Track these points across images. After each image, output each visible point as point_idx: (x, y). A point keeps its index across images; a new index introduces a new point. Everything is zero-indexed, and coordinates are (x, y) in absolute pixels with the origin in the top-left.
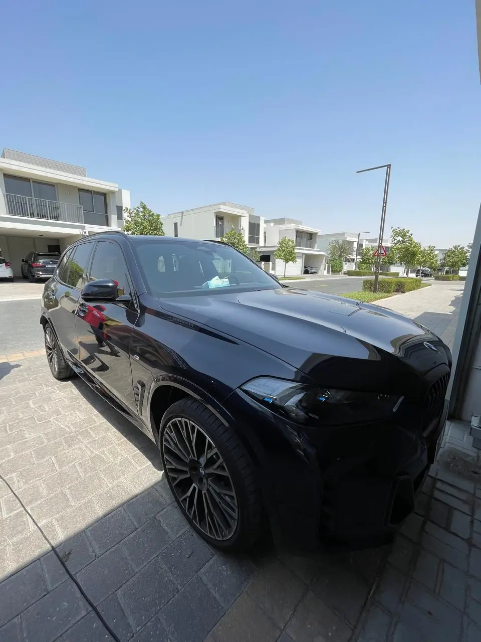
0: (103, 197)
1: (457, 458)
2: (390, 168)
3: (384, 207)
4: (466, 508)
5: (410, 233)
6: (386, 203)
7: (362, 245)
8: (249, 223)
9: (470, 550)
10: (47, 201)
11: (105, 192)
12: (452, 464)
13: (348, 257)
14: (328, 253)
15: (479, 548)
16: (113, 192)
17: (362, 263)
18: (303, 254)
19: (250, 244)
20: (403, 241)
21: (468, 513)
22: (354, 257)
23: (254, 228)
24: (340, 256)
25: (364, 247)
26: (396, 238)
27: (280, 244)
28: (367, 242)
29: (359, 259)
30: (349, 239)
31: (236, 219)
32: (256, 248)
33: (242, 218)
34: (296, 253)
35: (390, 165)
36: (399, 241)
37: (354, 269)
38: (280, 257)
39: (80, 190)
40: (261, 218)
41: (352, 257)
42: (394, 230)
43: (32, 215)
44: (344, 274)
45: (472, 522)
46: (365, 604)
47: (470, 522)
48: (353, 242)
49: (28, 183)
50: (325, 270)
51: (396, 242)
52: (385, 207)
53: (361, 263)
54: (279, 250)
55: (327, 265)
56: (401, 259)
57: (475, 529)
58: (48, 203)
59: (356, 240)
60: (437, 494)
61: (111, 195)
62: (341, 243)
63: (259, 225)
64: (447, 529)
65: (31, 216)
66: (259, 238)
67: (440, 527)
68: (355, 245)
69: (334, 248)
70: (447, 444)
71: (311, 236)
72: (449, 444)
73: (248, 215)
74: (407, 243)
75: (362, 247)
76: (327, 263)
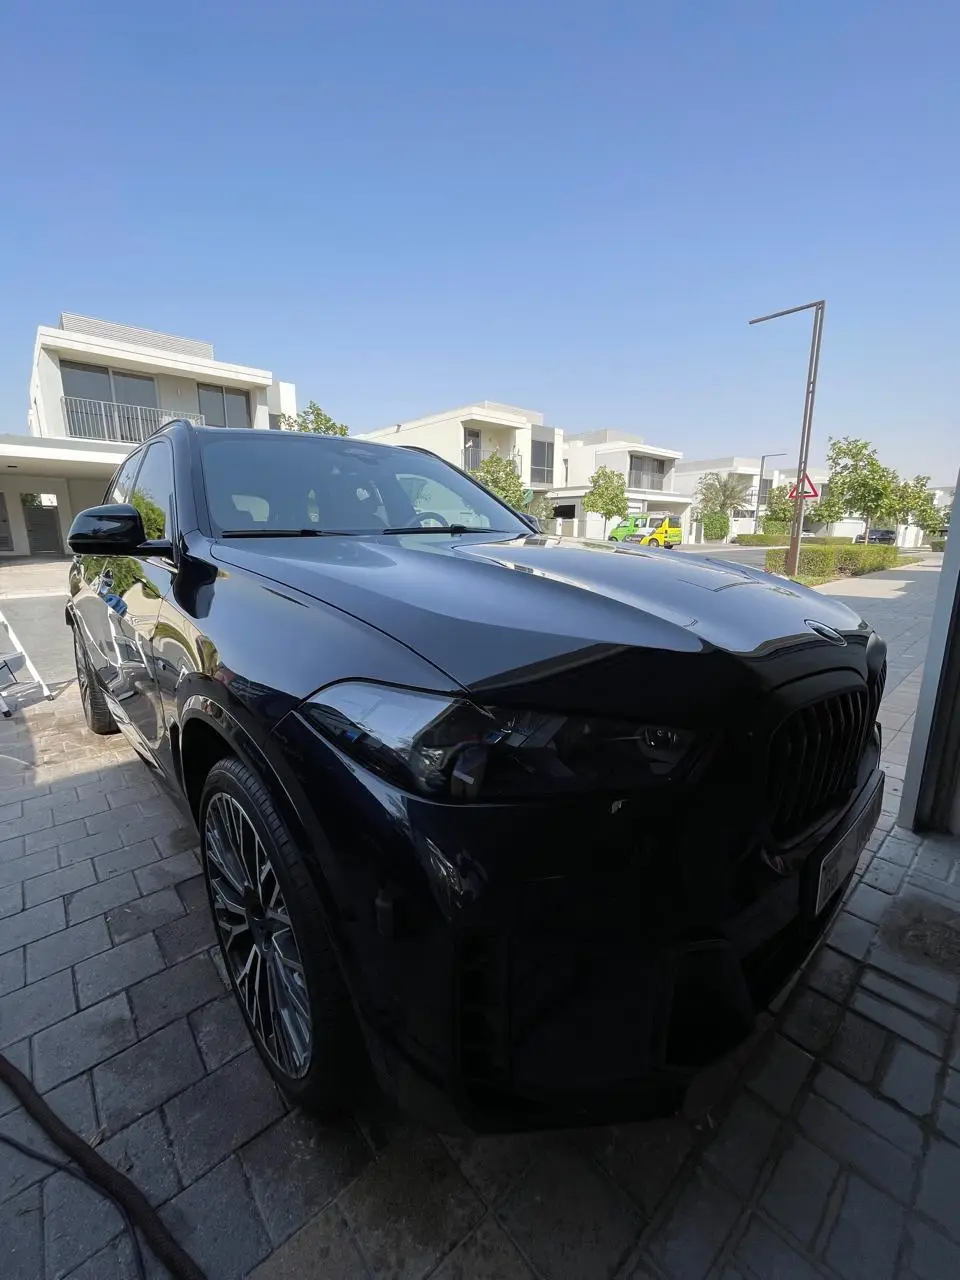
0: (243, 398)
1: (925, 920)
2: (822, 308)
3: (811, 393)
4: (930, 1040)
5: (870, 448)
6: (814, 383)
7: (771, 481)
8: (533, 441)
9: (926, 1146)
10: (139, 408)
11: (246, 387)
12: (911, 933)
13: (740, 508)
14: (699, 500)
15: (954, 1143)
16: (262, 388)
17: (771, 519)
18: (643, 501)
19: (534, 483)
20: (855, 467)
21: (934, 1051)
22: (754, 508)
23: (542, 453)
24: (723, 505)
25: (775, 486)
26: (840, 461)
27: (595, 482)
28: (783, 476)
29: (763, 511)
30: (742, 470)
31: (505, 433)
32: (546, 492)
33: (517, 431)
34: (628, 499)
35: (823, 302)
36: (845, 467)
37: (752, 532)
38: (593, 507)
39: (201, 385)
40: (557, 430)
41: (749, 507)
42: (834, 444)
43: (112, 437)
44: (733, 542)
45: (942, 1075)
46: (621, 1263)
47: (937, 1074)
48: (751, 477)
49: (105, 376)
50: (691, 533)
51: (838, 469)
52: (813, 392)
53: (769, 519)
54: (592, 493)
55: (695, 524)
56: (850, 504)
57: (946, 1092)
58: (141, 412)
59: (757, 471)
60: (862, 1003)
61: (258, 393)
62: (724, 476)
63: (551, 445)
64: (874, 1087)
65: (109, 437)
66: (552, 472)
67: (856, 1080)
68: (756, 481)
69: (709, 487)
70: (905, 885)
71: (662, 465)
72: (911, 886)
73: (529, 426)
74: (865, 471)
75: (771, 486)
76: (696, 520)
